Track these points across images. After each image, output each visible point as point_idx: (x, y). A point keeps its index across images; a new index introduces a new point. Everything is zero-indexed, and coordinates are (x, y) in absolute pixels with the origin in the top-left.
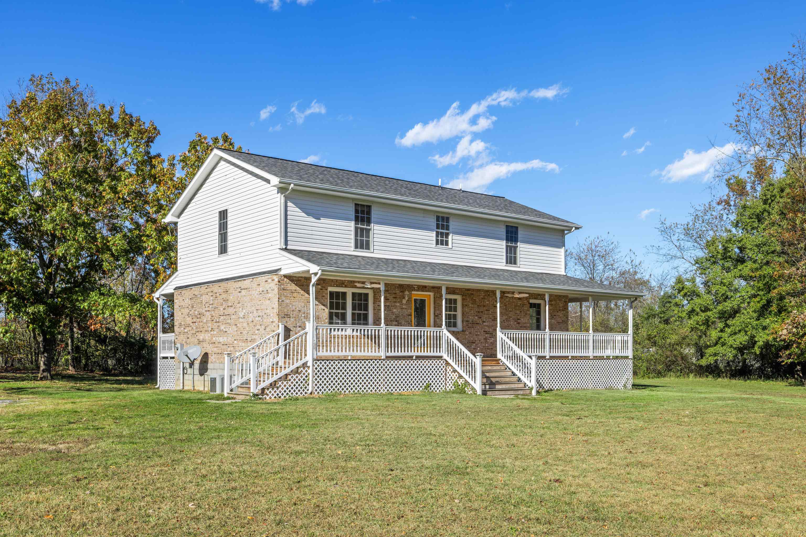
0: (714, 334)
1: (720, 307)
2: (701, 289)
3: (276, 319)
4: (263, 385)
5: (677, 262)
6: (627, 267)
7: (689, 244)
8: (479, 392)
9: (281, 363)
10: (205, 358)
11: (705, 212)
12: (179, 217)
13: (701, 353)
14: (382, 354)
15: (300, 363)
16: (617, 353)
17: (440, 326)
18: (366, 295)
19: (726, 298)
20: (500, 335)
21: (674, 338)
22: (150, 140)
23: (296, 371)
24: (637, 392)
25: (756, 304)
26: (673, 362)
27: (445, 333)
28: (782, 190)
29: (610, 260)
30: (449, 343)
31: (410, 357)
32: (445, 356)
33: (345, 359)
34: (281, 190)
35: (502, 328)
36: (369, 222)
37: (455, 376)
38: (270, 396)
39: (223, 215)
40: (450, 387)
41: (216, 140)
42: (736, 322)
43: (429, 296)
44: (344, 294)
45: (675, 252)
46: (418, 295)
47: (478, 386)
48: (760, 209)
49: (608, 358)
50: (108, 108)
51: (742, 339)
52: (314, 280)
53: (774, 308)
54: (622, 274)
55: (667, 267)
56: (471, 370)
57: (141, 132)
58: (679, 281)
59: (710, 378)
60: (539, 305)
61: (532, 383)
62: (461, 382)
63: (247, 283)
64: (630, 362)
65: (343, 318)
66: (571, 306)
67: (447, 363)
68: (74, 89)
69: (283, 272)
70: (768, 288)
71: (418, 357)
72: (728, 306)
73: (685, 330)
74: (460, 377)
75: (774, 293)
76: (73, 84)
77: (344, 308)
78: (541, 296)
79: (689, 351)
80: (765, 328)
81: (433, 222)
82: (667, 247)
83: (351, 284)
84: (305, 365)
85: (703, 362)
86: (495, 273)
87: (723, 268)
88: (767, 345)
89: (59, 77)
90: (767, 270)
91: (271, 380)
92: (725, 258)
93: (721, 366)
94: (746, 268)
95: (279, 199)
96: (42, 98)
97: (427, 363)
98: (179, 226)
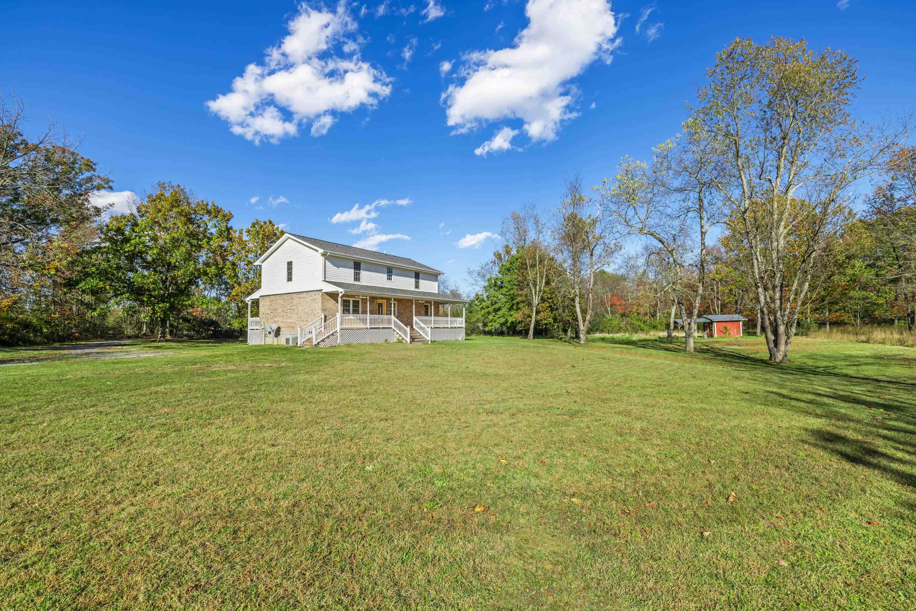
0: (491, 317)
1: (494, 307)
2: (486, 299)
3: (320, 312)
4: (318, 341)
5: (475, 287)
6: (454, 288)
7: (480, 279)
8: (409, 342)
9: (323, 331)
10: (278, 330)
11: (486, 266)
12: (262, 262)
13: (485, 325)
14: (368, 327)
15: (334, 331)
16: (458, 326)
17: (391, 314)
18: (358, 301)
19: (496, 303)
20: (415, 318)
21: (474, 319)
22: (229, 220)
23: (333, 334)
24: (467, 341)
25: (508, 306)
26: (474, 330)
27: (393, 317)
28: (517, 260)
29: (446, 285)
30: (395, 322)
31: (379, 328)
32: (393, 327)
33: (353, 329)
34: (323, 255)
35: (416, 315)
36: (360, 270)
37: (398, 336)
38: (322, 345)
39: (290, 264)
40: (395, 340)
41: (265, 223)
42: (500, 313)
43: (384, 302)
44: (349, 301)
45: (474, 282)
46: (380, 301)
47: (408, 340)
48: (509, 266)
49: (455, 328)
50: (205, 203)
51: (502, 320)
52: (340, 295)
53: (515, 307)
54: (452, 291)
55: (470, 288)
56: (405, 332)
57: (224, 216)
58: (477, 295)
59: (489, 336)
60: (427, 306)
61: (429, 338)
62: (400, 338)
63: (304, 295)
64: (464, 330)
65: (348, 311)
66: (440, 306)
67: (394, 330)
68: (182, 190)
69: (323, 291)
70: (513, 299)
71: (383, 328)
72: (497, 306)
73: (480, 316)
74: (400, 336)
75: (515, 302)
76: (182, 187)
77: (349, 307)
78: (430, 302)
79: (480, 325)
80: (511, 316)
81: (386, 270)
82: (471, 280)
83: (353, 296)
84: (336, 332)
85: (487, 329)
86: (411, 292)
87: (495, 290)
88: (512, 322)
89: (175, 184)
90: (512, 292)
91: (322, 338)
92: (495, 286)
93: (493, 331)
94: (504, 290)
95: (322, 259)
96: (167, 195)
97: (386, 330)
98: (262, 267)
